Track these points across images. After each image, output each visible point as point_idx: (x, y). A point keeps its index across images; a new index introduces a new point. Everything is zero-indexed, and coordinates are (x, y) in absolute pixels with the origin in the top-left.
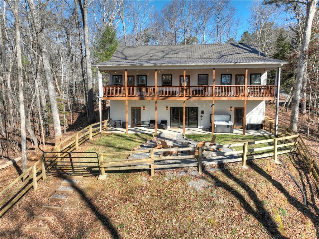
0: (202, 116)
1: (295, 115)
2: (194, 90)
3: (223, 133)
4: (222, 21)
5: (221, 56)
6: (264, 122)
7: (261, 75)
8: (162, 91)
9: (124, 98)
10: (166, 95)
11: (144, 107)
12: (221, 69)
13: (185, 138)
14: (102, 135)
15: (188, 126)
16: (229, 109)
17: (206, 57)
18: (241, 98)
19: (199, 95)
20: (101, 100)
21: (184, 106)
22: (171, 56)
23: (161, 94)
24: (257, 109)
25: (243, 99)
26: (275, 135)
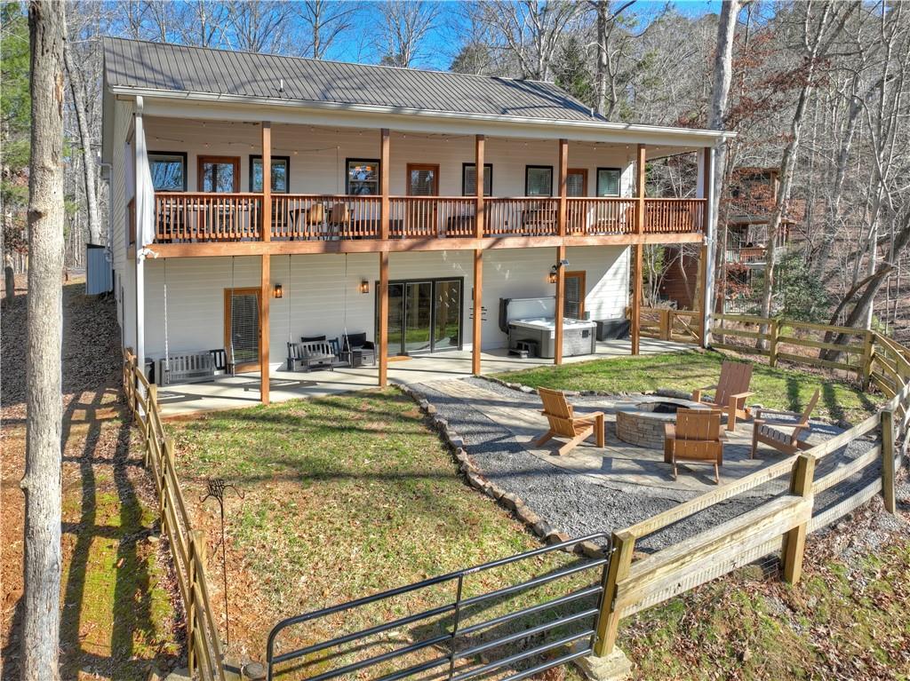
5: (501, 109)
6: (629, 312)
7: (619, 171)
9: (253, 248)
11: (278, 287)
15: (432, 346)
19: (522, 231)
24: (615, 274)
26: (704, 347)
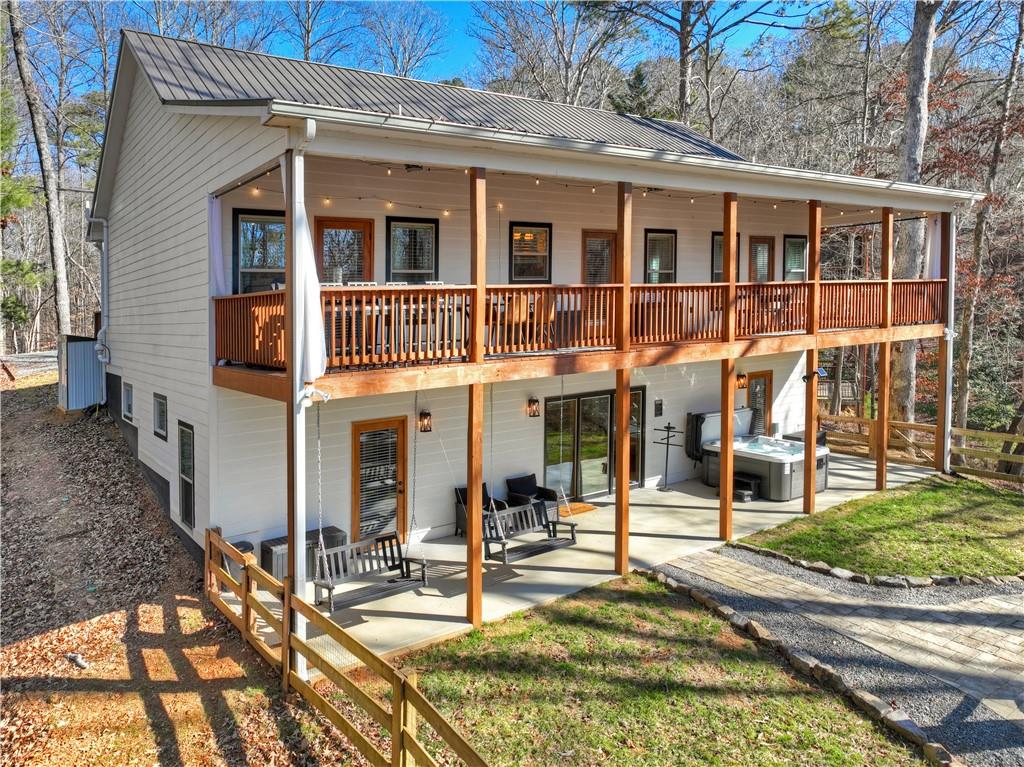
0: (670, 428)
11: (426, 415)
26: (944, 472)
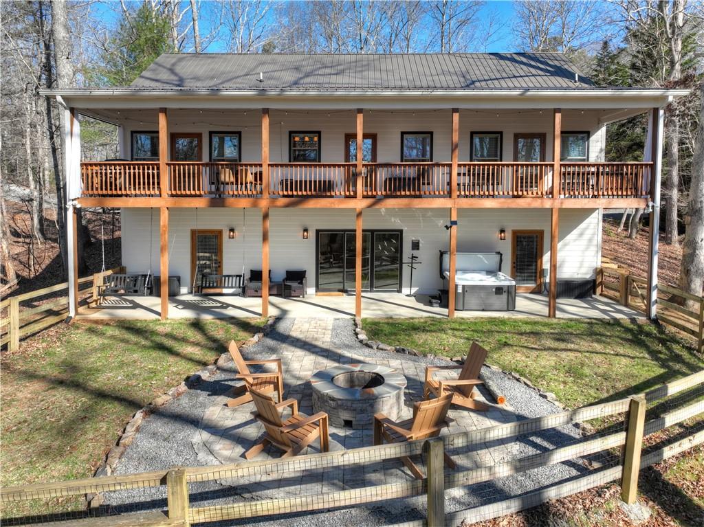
0: (413, 257)
1: (697, 252)
2: (390, 179)
3: (483, 310)
4: (452, 22)
5: (468, 82)
6: (600, 272)
7: (588, 134)
8: (291, 180)
9: (154, 202)
10: (300, 193)
11: (232, 230)
12: (477, 111)
13: (360, 337)
14: (73, 325)
15: (372, 286)
16: (497, 235)
17: (425, 85)
18: (542, 203)
19: (408, 193)
20: (75, 208)
21: (359, 226)
22: (321, 80)
23: (287, 190)
24: (581, 234)
25: (548, 204)
26: (650, 318)
